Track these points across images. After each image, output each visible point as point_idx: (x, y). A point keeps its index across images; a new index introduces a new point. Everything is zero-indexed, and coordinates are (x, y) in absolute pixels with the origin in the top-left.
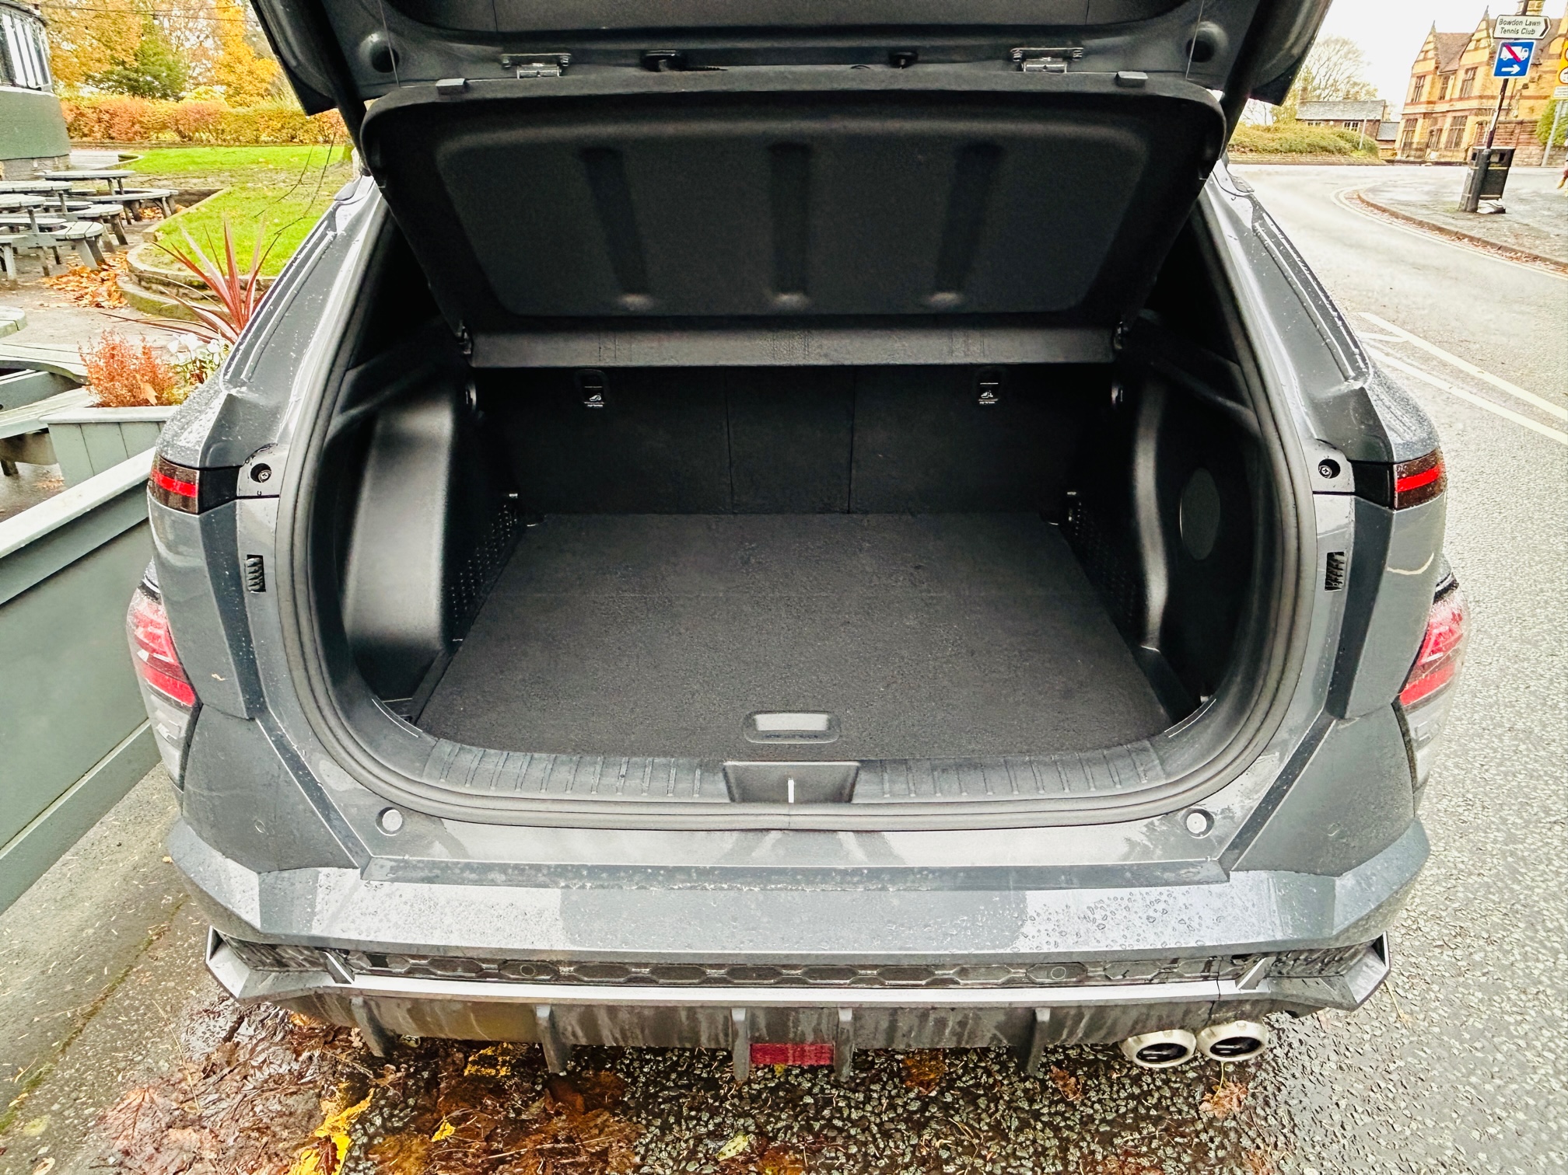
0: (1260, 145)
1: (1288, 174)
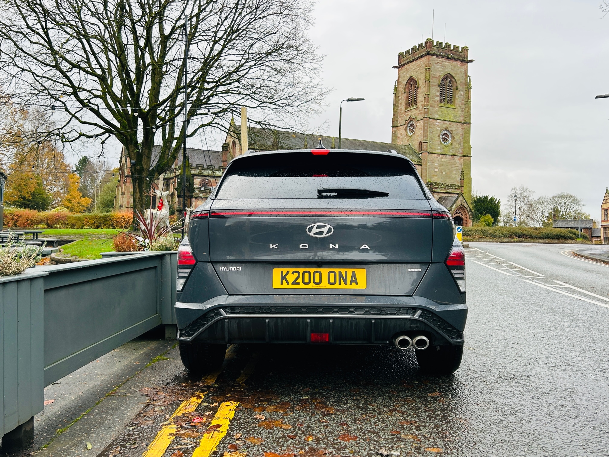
0: (533, 235)
1: (545, 246)
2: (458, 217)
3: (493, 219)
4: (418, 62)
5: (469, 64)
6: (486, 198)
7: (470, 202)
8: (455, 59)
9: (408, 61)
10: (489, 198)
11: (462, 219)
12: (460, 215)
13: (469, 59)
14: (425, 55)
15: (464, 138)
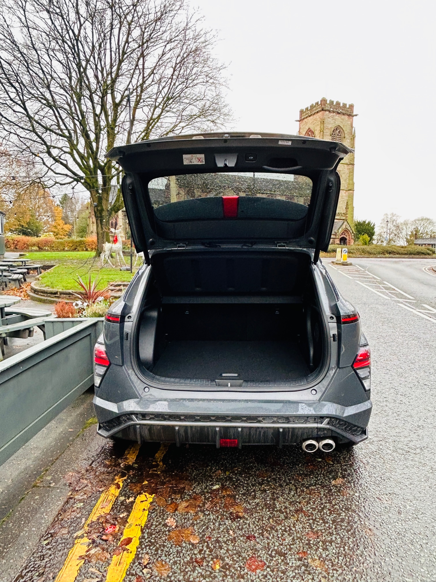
0: (400, 252)
1: (410, 261)
2: (343, 237)
3: (369, 238)
4: (315, 116)
5: (354, 117)
6: (365, 222)
7: (352, 225)
8: (344, 114)
9: (307, 115)
10: (367, 222)
11: (346, 239)
12: (345, 236)
13: (354, 114)
14: (320, 111)
15: (349, 176)
